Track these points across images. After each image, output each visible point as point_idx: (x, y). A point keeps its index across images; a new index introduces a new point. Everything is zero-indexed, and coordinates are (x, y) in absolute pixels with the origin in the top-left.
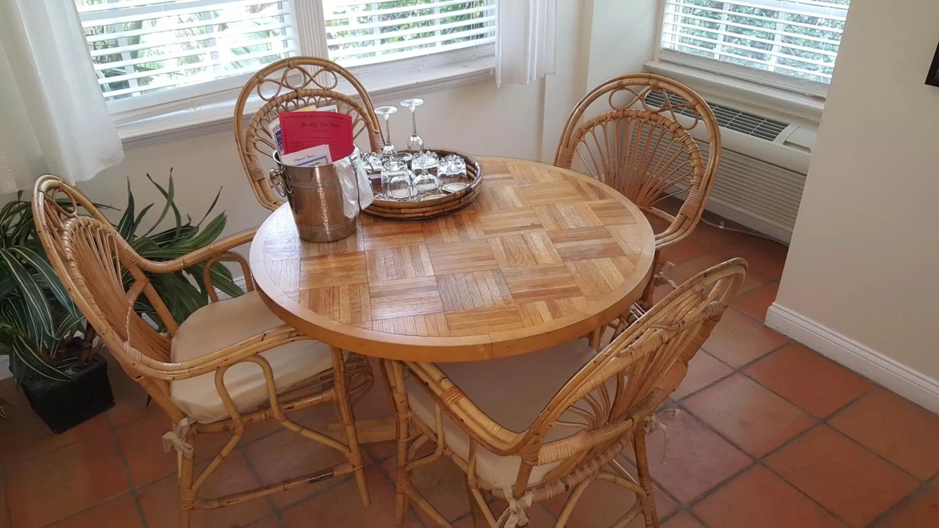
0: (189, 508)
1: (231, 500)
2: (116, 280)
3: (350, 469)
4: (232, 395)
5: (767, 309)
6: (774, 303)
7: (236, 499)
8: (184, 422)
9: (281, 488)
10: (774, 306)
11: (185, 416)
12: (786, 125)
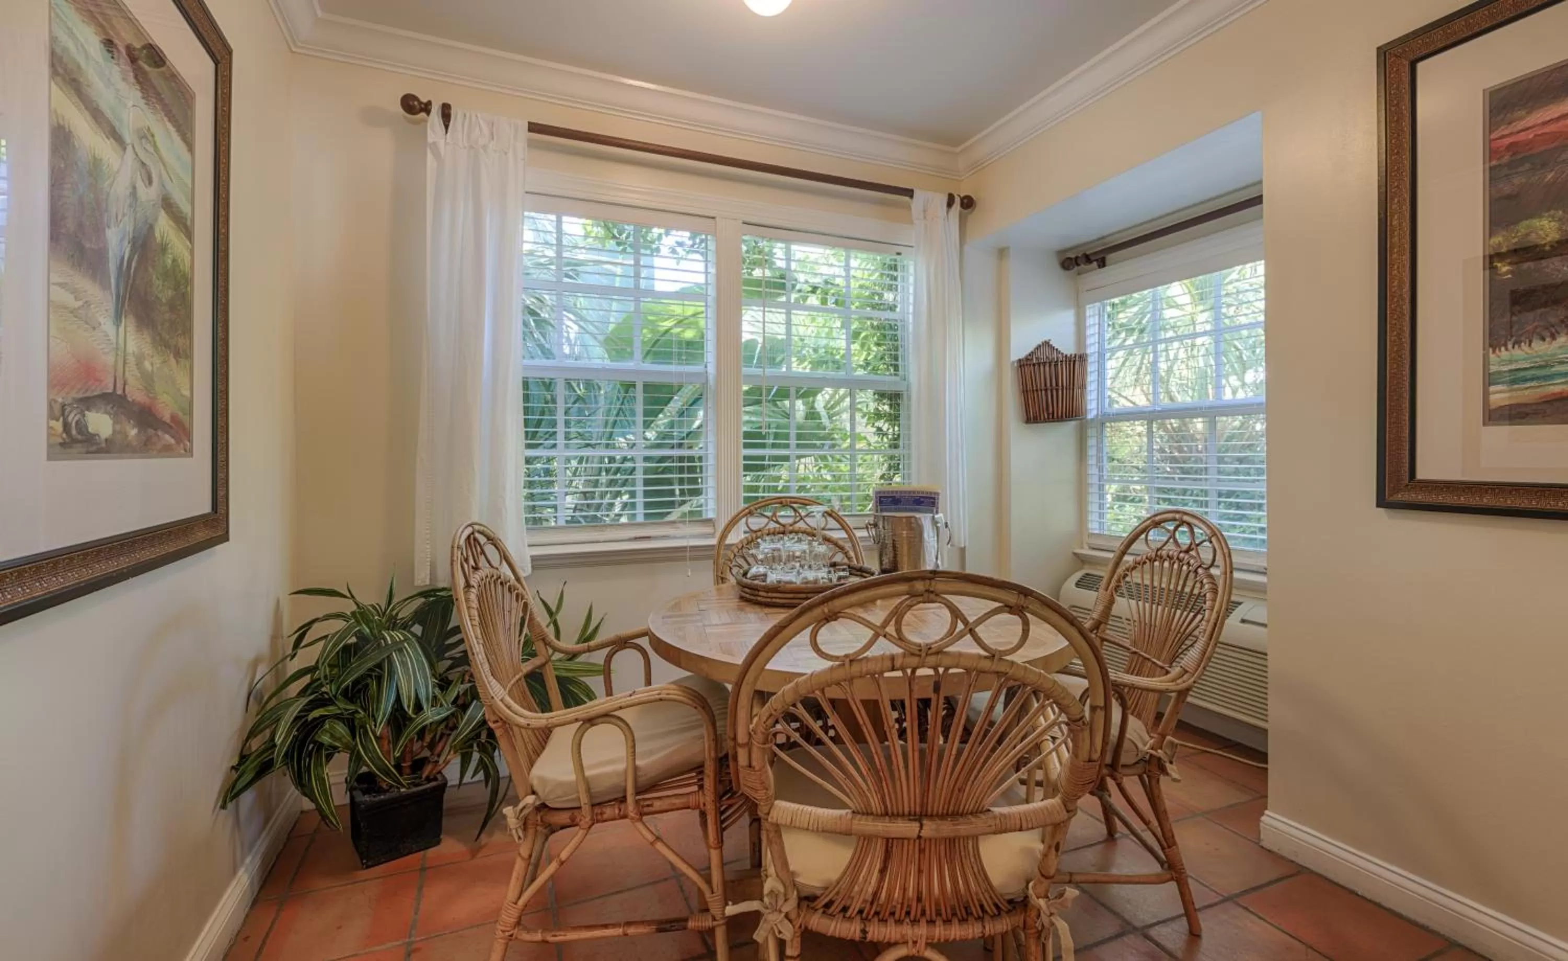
0: (507, 934)
1: (558, 933)
2: (517, 634)
3: (709, 923)
4: (588, 773)
5: (1259, 820)
6: (1267, 812)
7: (562, 933)
8: (530, 799)
9: (620, 931)
10: (1268, 816)
11: (534, 793)
12: (1240, 604)
